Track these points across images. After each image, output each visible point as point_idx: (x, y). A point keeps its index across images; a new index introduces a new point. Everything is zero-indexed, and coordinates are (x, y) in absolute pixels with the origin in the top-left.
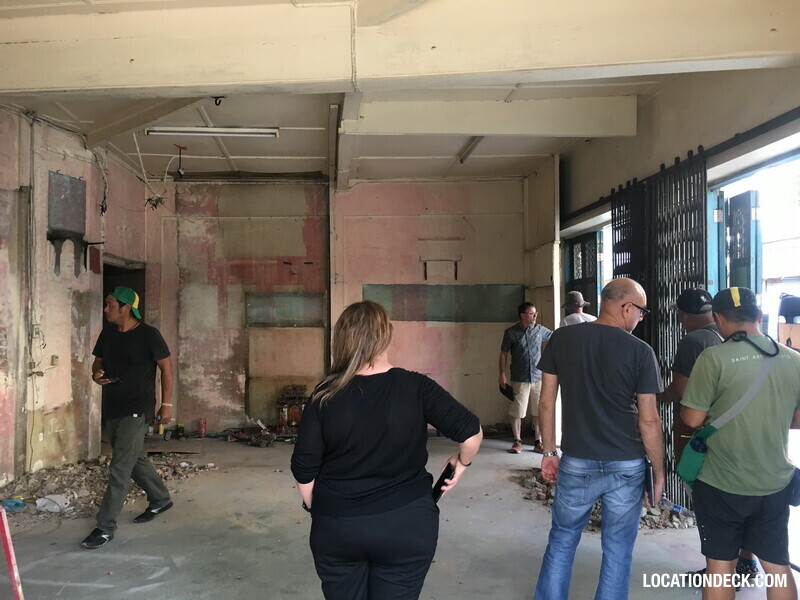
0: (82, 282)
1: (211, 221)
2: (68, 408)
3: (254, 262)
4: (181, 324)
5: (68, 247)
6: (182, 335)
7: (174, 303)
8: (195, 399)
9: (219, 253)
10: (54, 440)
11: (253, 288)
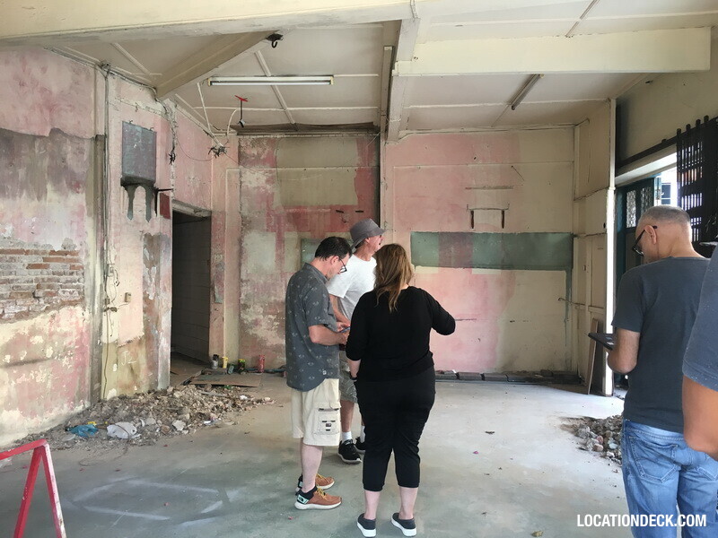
0: (152, 227)
1: (271, 172)
2: (140, 342)
3: (309, 210)
4: (243, 268)
5: (140, 193)
6: (244, 277)
7: (236, 249)
8: (255, 337)
9: (277, 202)
10: (127, 371)
11: (307, 235)
